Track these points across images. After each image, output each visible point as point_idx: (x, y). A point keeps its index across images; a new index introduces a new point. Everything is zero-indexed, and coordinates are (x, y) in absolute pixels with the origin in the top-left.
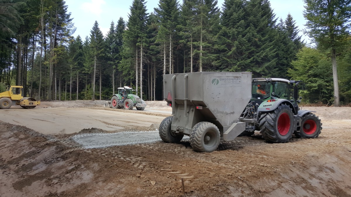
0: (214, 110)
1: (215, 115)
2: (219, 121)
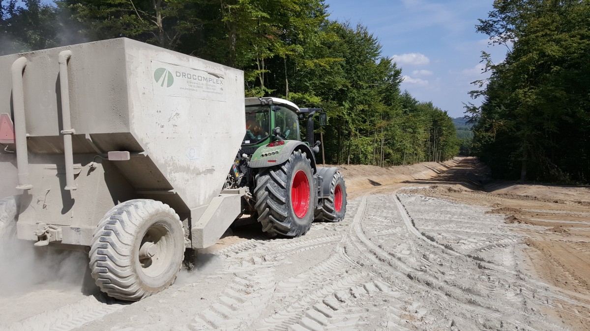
0: (166, 163)
1: (168, 177)
2: (179, 194)
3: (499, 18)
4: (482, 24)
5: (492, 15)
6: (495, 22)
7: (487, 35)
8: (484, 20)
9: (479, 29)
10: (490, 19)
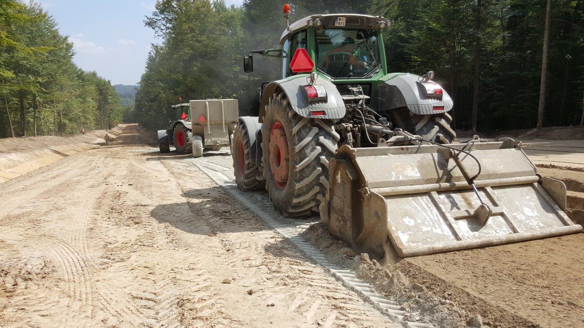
3: (160, 18)
4: (148, 20)
5: (155, 14)
6: (157, 20)
7: (153, 30)
8: (149, 17)
9: (146, 24)
10: (154, 17)
